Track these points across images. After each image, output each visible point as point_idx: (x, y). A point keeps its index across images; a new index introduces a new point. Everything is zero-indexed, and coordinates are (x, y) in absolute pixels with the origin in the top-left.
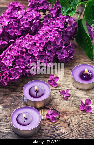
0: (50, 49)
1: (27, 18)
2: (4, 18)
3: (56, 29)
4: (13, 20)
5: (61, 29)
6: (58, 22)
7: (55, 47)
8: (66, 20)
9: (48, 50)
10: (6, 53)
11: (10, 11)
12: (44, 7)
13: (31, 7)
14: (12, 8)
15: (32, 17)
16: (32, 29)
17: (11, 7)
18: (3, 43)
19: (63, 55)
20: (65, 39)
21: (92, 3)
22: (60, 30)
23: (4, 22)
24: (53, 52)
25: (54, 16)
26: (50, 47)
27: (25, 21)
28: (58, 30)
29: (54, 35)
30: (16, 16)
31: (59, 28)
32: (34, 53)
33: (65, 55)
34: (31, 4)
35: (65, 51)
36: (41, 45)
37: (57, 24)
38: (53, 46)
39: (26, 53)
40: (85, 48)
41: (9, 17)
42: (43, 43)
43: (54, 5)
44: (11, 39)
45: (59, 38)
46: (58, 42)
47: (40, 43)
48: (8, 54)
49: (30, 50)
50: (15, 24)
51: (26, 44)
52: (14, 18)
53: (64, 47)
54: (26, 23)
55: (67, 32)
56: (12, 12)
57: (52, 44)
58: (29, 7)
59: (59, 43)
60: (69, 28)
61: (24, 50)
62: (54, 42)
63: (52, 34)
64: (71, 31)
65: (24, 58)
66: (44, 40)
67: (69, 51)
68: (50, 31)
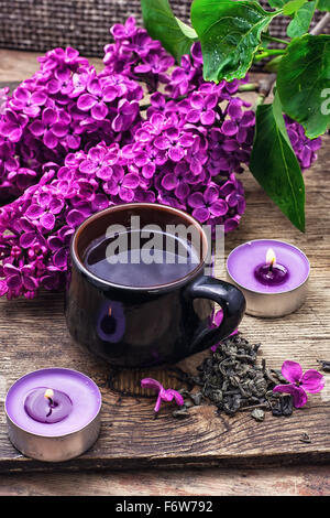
0: (170, 188)
1: (100, 93)
2: (29, 93)
3: (188, 126)
4: (56, 103)
5: (205, 126)
6: (195, 106)
7: (185, 181)
8: (220, 105)
9: (164, 190)
10: (37, 192)
11: (47, 76)
12: (154, 67)
13: (112, 65)
14: (54, 66)
15: (117, 91)
16: (113, 126)
17: (50, 64)
18: (22, 170)
19: (210, 210)
20: (216, 164)
21: (301, 49)
22: (200, 129)
23: (27, 106)
24: (181, 198)
25: (183, 90)
26: (170, 180)
27: (94, 103)
28: (194, 131)
29: (183, 142)
30: (64, 91)
31: (199, 124)
32: (123, 193)
33: (217, 209)
34: (114, 58)
35: (215, 199)
36: (144, 174)
37: (194, 114)
38: (180, 178)
39: (96, 192)
40: (280, 195)
41: (44, 91)
42: (149, 168)
43: (187, 57)
44: (48, 162)
45: (198, 154)
46: (195, 165)
47: (140, 169)
48: (43, 195)
49: (110, 183)
50: (62, 115)
51: (99, 165)
52: (59, 96)
53: (212, 184)
54: (97, 109)
55: (221, 138)
56: (52, 78)
57: (177, 172)
58: (107, 64)
59: (198, 170)
60: (230, 126)
61: (93, 181)
62: (185, 164)
63: (176, 138)
64: (234, 137)
65: (90, 208)
66: (152, 159)
67: (227, 198)
68: (172, 131)
